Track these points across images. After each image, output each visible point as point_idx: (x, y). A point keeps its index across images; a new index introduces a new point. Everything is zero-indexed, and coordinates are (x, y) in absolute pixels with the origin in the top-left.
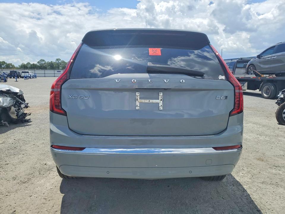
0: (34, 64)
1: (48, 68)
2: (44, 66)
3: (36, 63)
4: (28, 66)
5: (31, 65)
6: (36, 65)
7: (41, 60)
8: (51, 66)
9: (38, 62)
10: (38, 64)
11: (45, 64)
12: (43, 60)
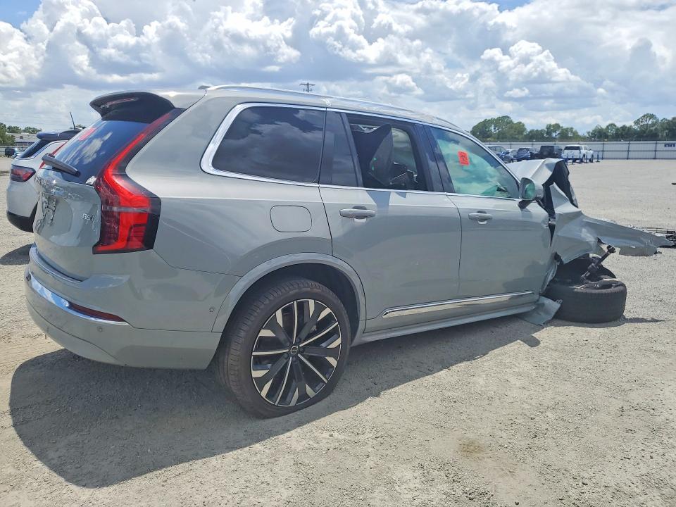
0: (624, 126)
1: (662, 136)
2: (652, 130)
3: (630, 123)
4: (612, 132)
5: (618, 129)
6: (630, 128)
7: (644, 116)
8: (670, 130)
9: (637, 123)
10: (636, 127)
11: (653, 124)
12: (652, 116)
